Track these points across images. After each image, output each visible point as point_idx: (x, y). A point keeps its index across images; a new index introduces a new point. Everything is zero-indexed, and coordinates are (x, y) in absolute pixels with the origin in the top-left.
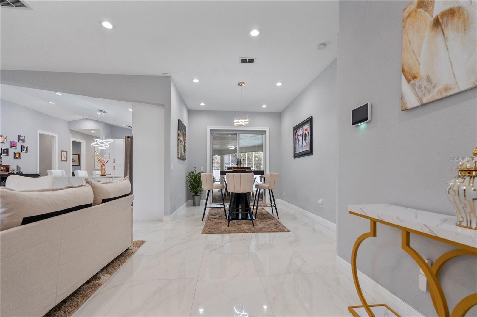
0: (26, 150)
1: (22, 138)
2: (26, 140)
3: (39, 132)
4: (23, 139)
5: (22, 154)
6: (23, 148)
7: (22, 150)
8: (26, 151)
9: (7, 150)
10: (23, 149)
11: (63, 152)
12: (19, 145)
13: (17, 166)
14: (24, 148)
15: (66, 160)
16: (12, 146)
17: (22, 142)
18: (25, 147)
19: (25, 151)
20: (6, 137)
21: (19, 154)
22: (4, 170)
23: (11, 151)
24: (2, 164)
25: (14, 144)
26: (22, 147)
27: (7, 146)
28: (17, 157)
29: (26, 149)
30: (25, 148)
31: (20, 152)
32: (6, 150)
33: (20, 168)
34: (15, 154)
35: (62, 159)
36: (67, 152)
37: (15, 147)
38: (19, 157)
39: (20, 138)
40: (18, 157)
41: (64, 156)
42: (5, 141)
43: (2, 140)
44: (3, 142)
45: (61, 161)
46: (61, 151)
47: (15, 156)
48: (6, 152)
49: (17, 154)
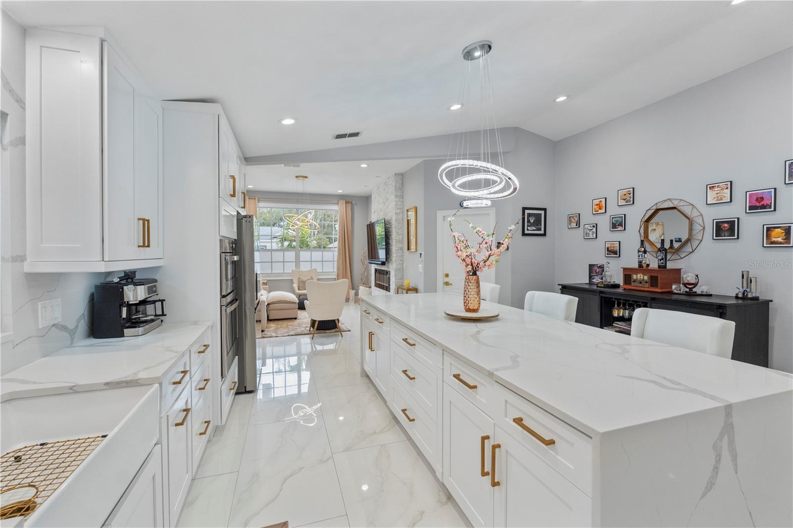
9: (732, 224)
16: (752, 208)
20: (729, 185)
21: (787, 230)
23: (752, 225)
25: (762, 198)
28: (773, 243)
32: (727, 225)
33: (750, 281)
34: (766, 230)
38: (787, 239)
39: (790, 169)
40: (780, 240)
42: (724, 196)
43: (716, 196)
44: (718, 200)
47: (767, 239)
48: (727, 229)
49: (778, 230)
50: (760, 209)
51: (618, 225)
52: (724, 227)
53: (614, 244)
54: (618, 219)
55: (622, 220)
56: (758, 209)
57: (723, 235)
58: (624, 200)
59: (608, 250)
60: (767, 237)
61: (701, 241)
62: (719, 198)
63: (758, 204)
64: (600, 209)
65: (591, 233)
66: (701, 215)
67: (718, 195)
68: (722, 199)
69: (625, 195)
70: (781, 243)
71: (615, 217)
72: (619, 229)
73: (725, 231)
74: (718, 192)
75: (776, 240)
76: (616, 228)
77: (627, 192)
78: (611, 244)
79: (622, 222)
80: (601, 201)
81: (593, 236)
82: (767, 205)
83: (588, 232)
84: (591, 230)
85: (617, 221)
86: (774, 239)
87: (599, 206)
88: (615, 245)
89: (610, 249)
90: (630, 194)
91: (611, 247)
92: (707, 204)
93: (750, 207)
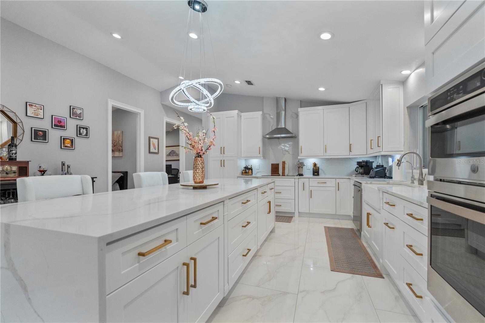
0: (87, 133)
1: (78, 112)
2: (86, 116)
3: (112, 103)
4: (81, 113)
7: (79, 134)
8: (86, 135)
9: (45, 133)
10: (80, 131)
11: (151, 140)
12: (72, 125)
13: (62, 162)
14: (82, 130)
15: (156, 151)
16: (56, 125)
17: (78, 118)
18: (83, 128)
19: (83, 134)
20: (42, 107)
21: (72, 141)
22: (14, 173)
23: (54, 135)
25: (61, 121)
26: (79, 129)
27: (45, 125)
28: (66, 147)
29: (85, 132)
30: (85, 130)
31: (75, 137)
32: (41, 133)
33: (68, 167)
34: (63, 140)
35: (151, 151)
36: (158, 139)
37: (61, 126)
38: (72, 145)
39: (73, 111)
40: (69, 145)
41: (154, 144)
42: (39, 114)
43: (34, 112)
44: (35, 115)
45: (149, 153)
46: (150, 138)
47: (63, 144)
48: (41, 135)
49: (68, 140)
50: (60, 127)
52: (39, 133)
56: (59, 127)
57: (39, 139)
60: (63, 143)
61: (22, 140)
62: (36, 114)
63: (59, 124)
66: (22, 122)
67: (35, 112)
68: (37, 115)
70: (69, 147)
73: (40, 136)
74: (36, 110)
75: (67, 145)
82: (63, 126)
86: (66, 145)
92: (26, 115)
93: (54, 125)
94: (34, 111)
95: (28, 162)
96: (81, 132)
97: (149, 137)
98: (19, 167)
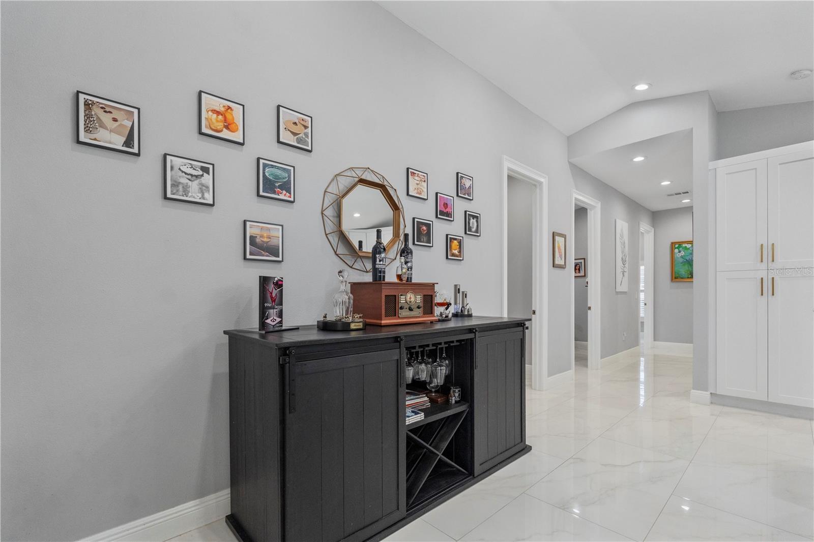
0: (479, 226)
1: (468, 184)
2: (476, 193)
3: (508, 164)
4: (470, 187)
5: (468, 242)
6: (469, 220)
7: (467, 228)
8: (477, 231)
9: (428, 226)
10: (469, 223)
12: (459, 207)
13: (456, 286)
14: (472, 220)
16: (442, 213)
17: (466, 196)
18: (474, 217)
19: (474, 230)
21: (460, 242)
22: (419, 307)
23: (440, 230)
24: (414, 281)
25: (447, 204)
27: (427, 212)
28: (453, 255)
29: (476, 224)
30: (475, 221)
31: (463, 234)
32: (424, 228)
33: (465, 295)
34: (449, 240)
37: (448, 215)
38: (460, 252)
39: (461, 182)
40: (456, 252)
45: (553, 266)
46: (554, 235)
47: (450, 250)
48: (425, 232)
49: (455, 241)
50: (446, 216)
51: (282, 187)
52: (423, 230)
53: (269, 229)
54: (279, 172)
55: (289, 176)
56: (444, 216)
57: (422, 240)
58: (295, 134)
59: (253, 243)
60: (450, 248)
63: (445, 211)
64: (227, 127)
65: (194, 186)
66: (403, 208)
69: (295, 123)
70: (457, 256)
71: (272, 166)
72: (281, 197)
73: (424, 235)
76: (274, 192)
77: (298, 118)
78: (262, 228)
79: (289, 181)
80: (229, 108)
81: (203, 197)
82: (450, 213)
83: (184, 180)
84: (197, 176)
85: (277, 177)
86: (453, 251)
87: (225, 120)
88: (273, 233)
89: (258, 240)
90: (306, 127)
91: (262, 236)
92: (408, 194)
93: (440, 211)
94: (417, 184)
95: (434, 284)
96: (471, 225)
97: (553, 233)
98: (424, 295)
